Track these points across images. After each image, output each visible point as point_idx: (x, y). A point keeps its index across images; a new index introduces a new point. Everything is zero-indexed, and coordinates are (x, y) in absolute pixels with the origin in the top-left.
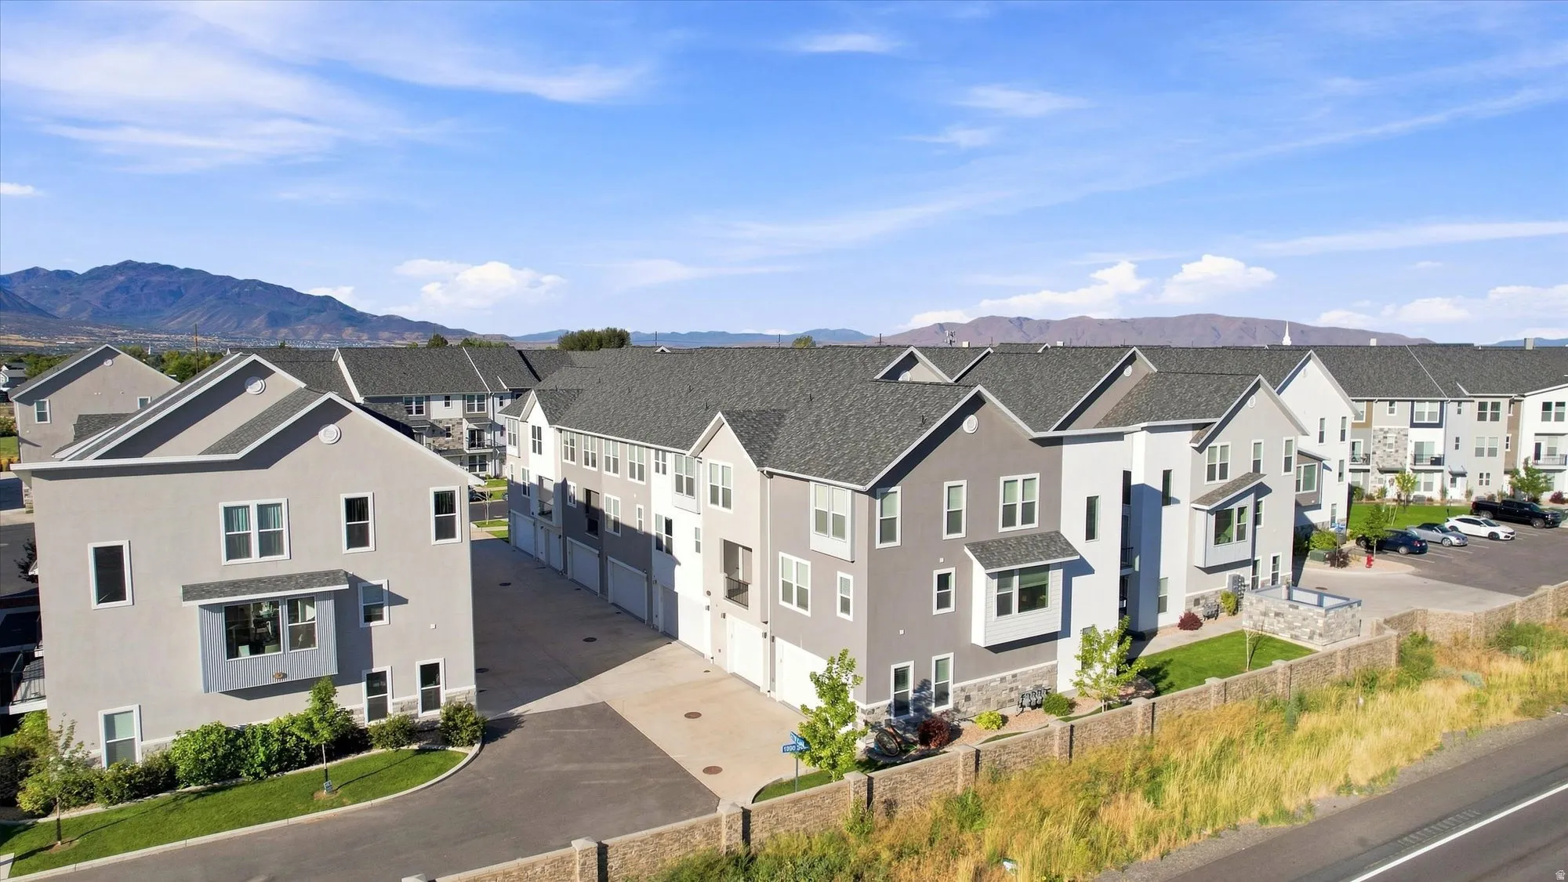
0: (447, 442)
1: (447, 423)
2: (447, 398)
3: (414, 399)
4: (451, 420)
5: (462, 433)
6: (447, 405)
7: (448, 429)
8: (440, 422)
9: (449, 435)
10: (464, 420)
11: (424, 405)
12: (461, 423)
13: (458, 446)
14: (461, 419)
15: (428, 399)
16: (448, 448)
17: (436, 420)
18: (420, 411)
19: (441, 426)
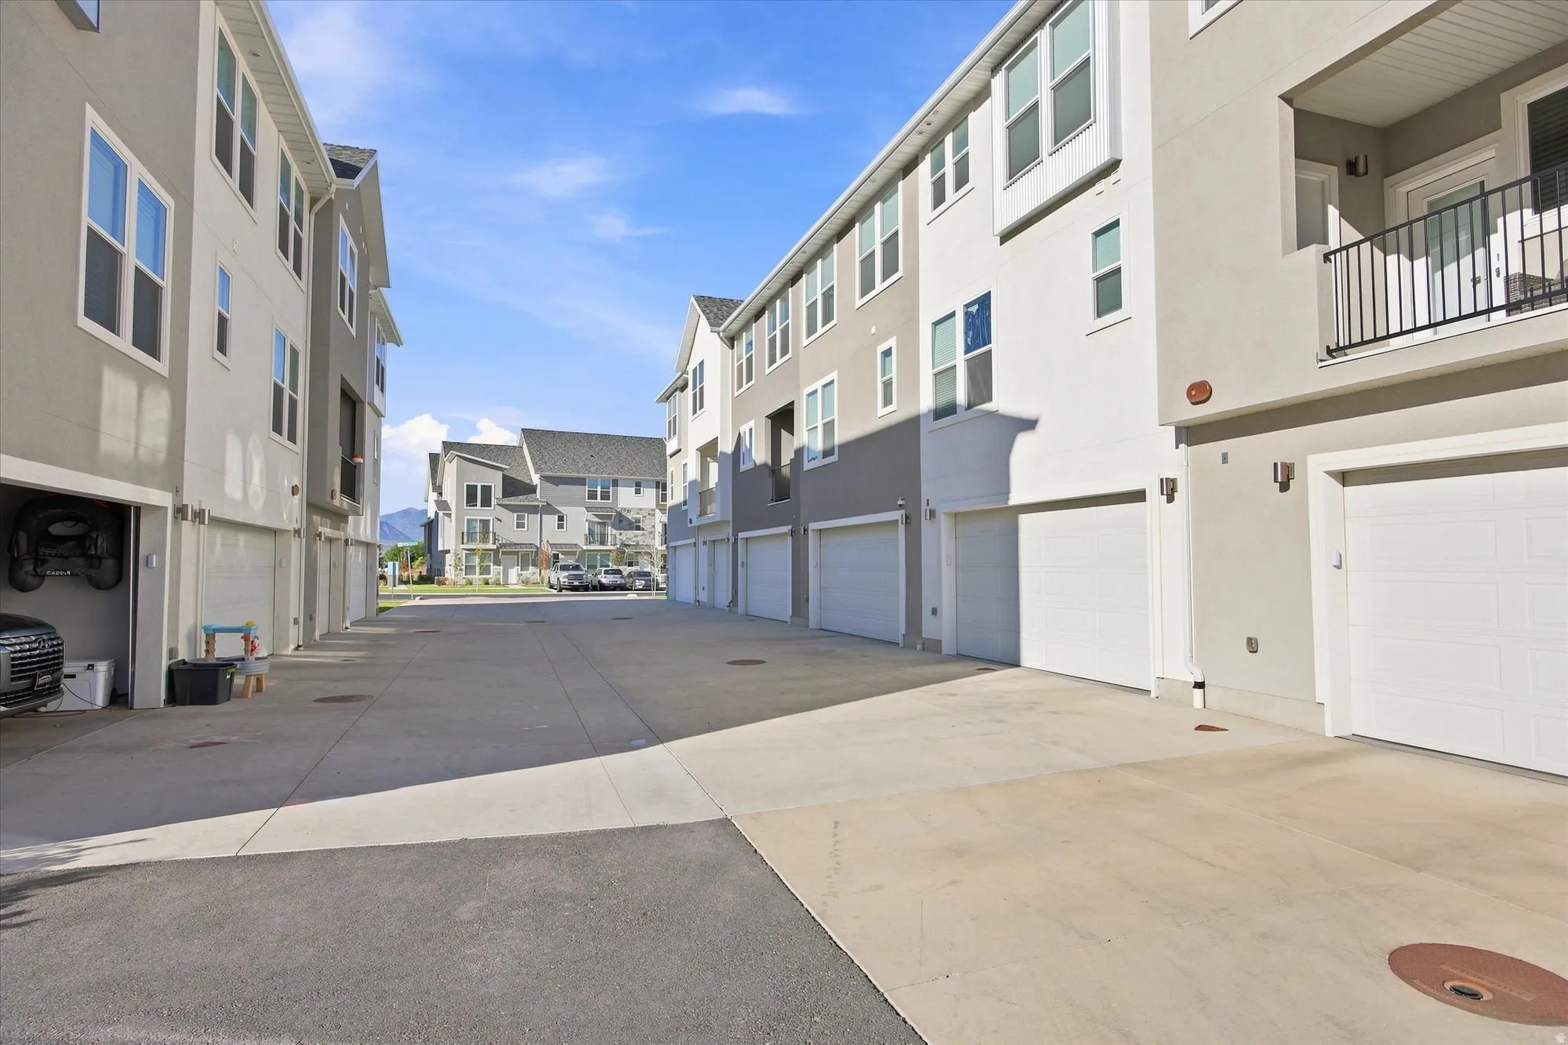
0: (636, 536)
1: (638, 513)
2: (638, 484)
3: (599, 482)
4: (641, 510)
5: (654, 526)
6: (638, 492)
7: (638, 521)
8: (629, 511)
9: (638, 528)
10: (657, 510)
11: (611, 490)
12: (654, 515)
13: (648, 541)
14: (654, 510)
15: (615, 483)
16: (638, 543)
17: (625, 509)
18: (605, 496)
19: (629, 516)
